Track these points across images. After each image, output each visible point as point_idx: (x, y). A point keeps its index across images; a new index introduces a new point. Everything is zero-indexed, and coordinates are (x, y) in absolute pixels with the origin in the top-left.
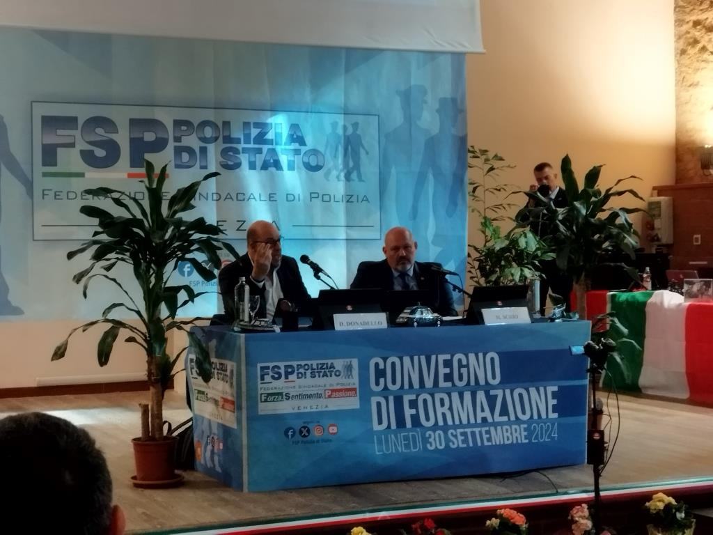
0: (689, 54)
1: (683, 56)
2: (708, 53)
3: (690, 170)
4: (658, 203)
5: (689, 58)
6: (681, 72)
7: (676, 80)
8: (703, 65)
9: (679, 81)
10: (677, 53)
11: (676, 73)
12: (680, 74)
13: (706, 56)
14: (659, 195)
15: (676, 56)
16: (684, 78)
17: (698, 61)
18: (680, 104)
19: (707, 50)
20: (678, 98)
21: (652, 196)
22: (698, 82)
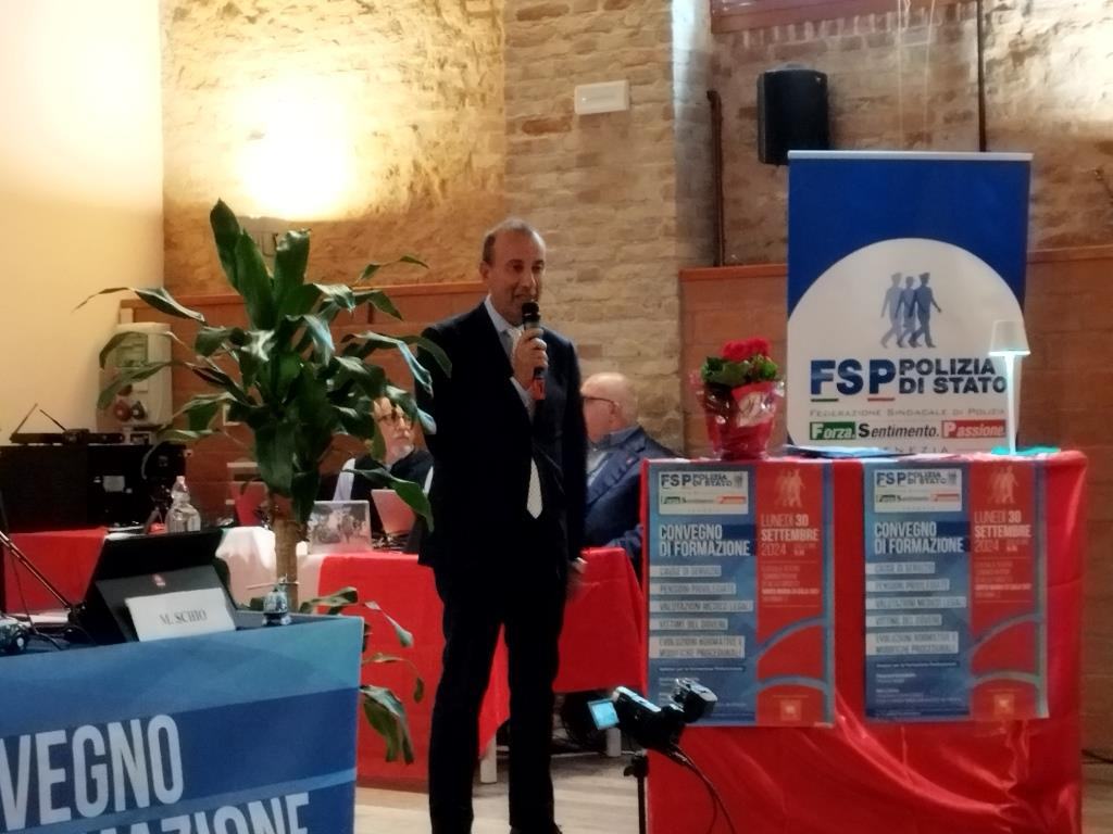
0: (195, 20)
1: (180, 23)
2: (240, 18)
3: (199, 267)
4: (141, 337)
5: (196, 28)
6: (175, 56)
7: (163, 73)
8: (230, 43)
9: (170, 77)
10: (167, 17)
11: (164, 58)
12: (173, 62)
13: (236, 25)
14: (135, 320)
15: (162, 23)
16: (183, 69)
17: (216, 35)
18: (171, 126)
19: (238, 12)
20: (167, 113)
21: (119, 321)
22: (218, 80)
